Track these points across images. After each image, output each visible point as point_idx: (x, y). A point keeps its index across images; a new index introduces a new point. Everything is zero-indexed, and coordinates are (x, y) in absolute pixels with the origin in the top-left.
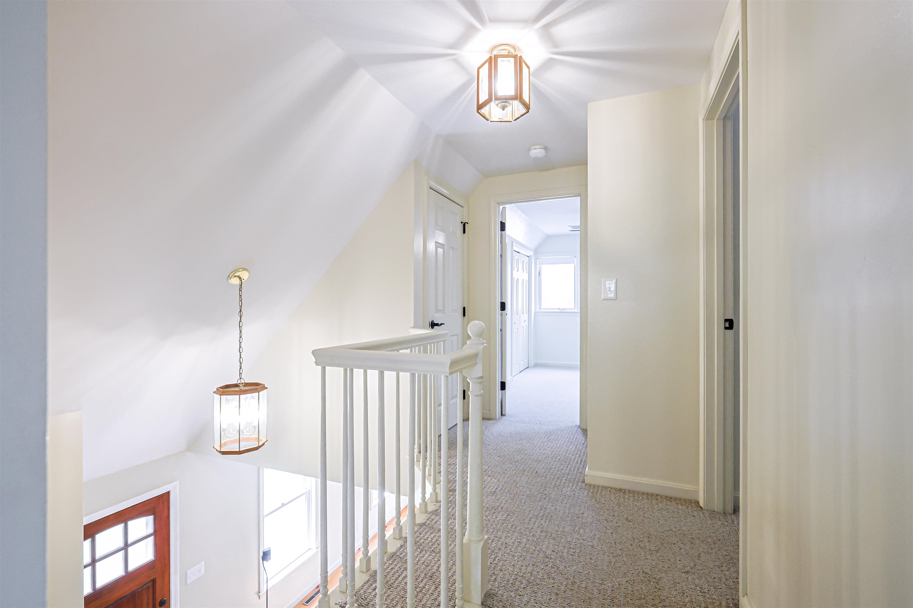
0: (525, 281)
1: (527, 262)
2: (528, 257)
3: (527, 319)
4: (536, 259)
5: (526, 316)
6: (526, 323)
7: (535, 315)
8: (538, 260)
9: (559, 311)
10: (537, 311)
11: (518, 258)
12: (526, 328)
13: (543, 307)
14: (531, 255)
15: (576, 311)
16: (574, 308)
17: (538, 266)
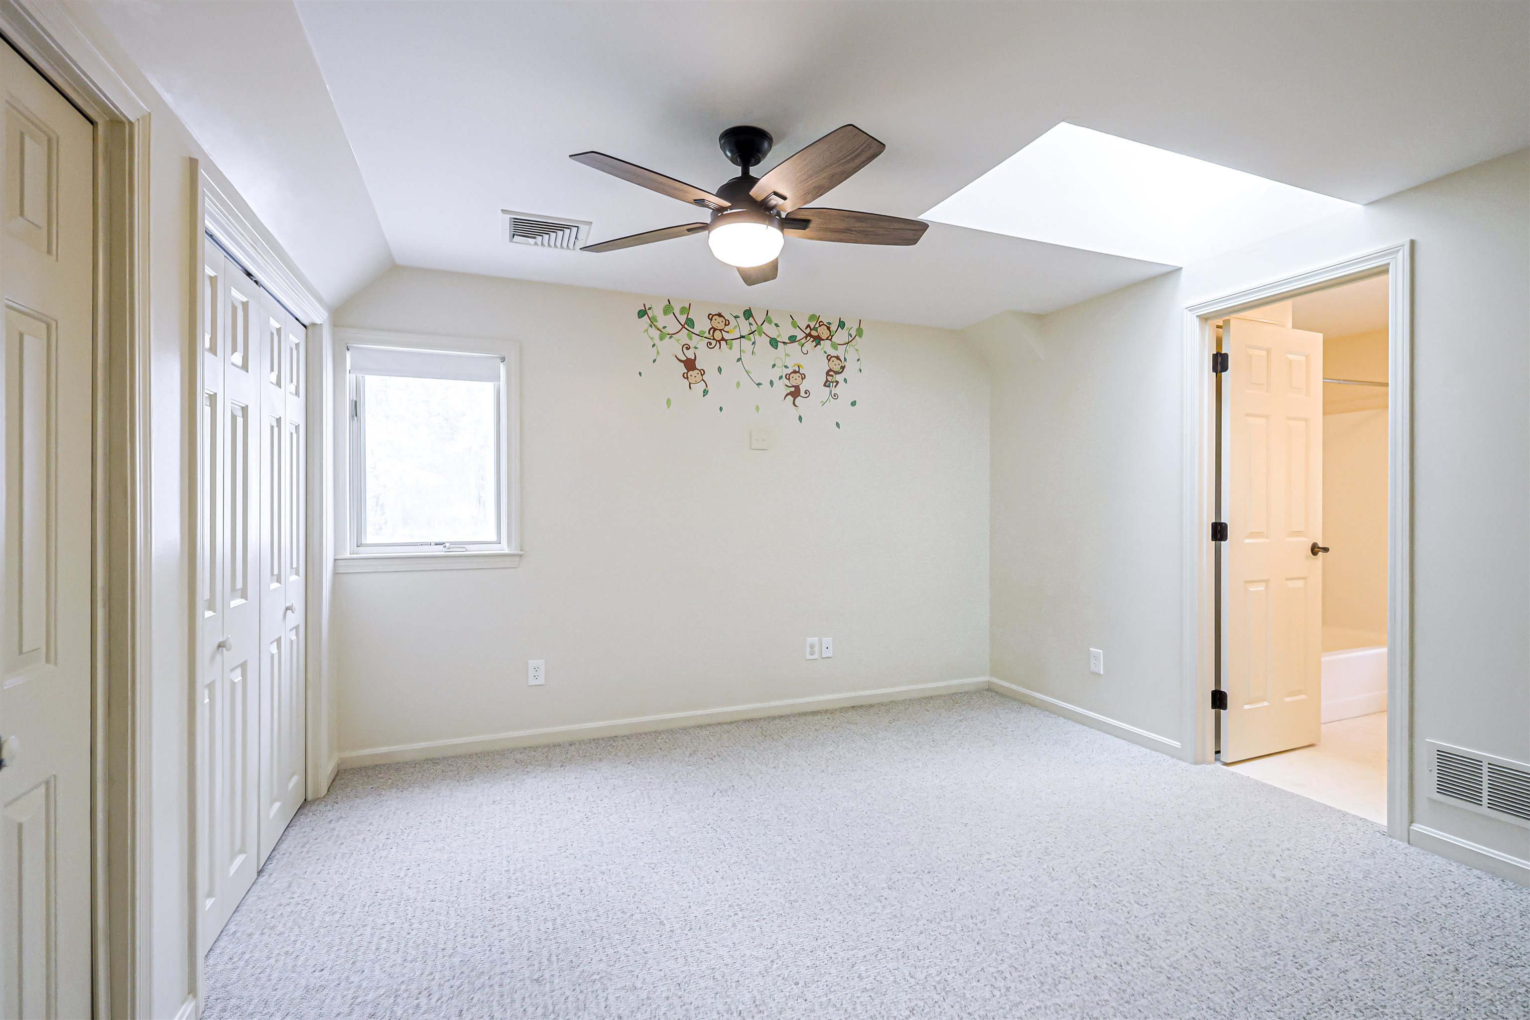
0: (287, 429)
1: (297, 345)
2: (305, 326)
3: (297, 599)
4: (341, 348)
5: (295, 581)
6: (296, 618)
7: (336, 574)
8: (348, 355)
9: (439, 551)
10: (347, 555)
11: (245, 305)
12: (294, 638)
13: (370, 538)
14: (318, 321)
15: (507, 551)
16: (494, 539)
17: (350, 378)
